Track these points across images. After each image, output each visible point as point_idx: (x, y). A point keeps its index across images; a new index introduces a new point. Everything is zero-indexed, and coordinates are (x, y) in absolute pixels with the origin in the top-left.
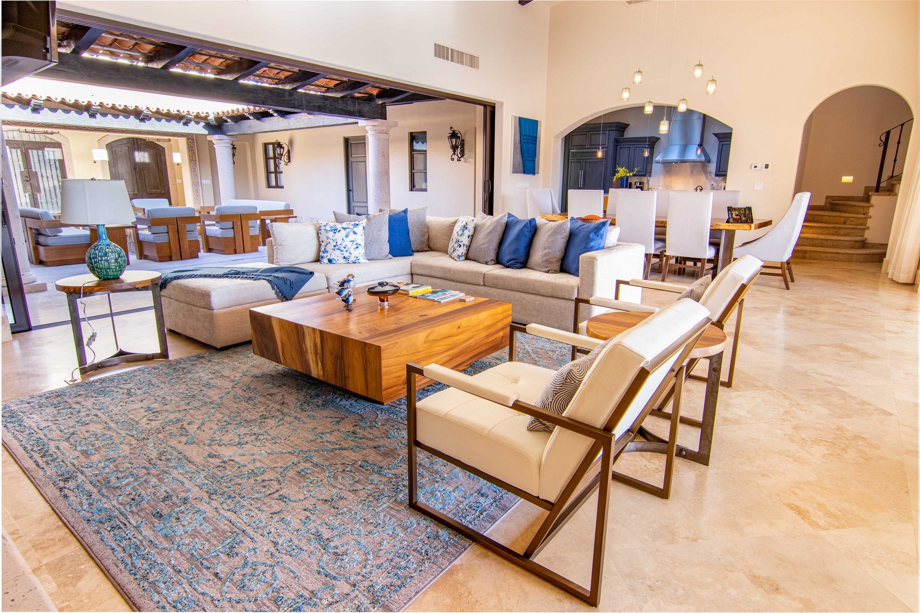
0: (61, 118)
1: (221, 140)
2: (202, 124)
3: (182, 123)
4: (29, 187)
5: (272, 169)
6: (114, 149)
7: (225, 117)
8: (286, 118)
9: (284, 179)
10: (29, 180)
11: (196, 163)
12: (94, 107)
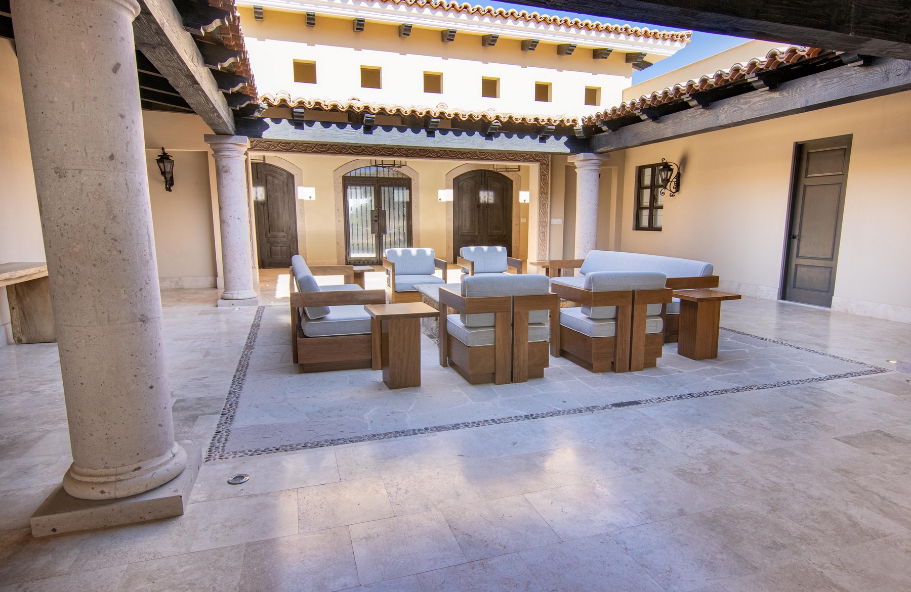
0: (395, 138)
1: (587, 160)
2: (564, 139)
3: (538, 138)
4: (377, 228)
5: (646, 201)
6: (460, 184)
7: (599, 123)
8: (711, 109)
9: (661, 218)
10: (377, 220)
11: (547, 197)
12: (433, 120)
